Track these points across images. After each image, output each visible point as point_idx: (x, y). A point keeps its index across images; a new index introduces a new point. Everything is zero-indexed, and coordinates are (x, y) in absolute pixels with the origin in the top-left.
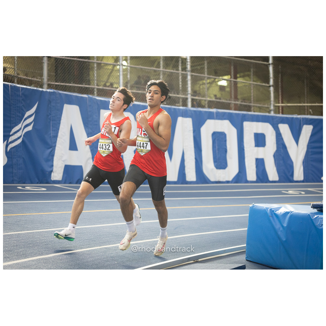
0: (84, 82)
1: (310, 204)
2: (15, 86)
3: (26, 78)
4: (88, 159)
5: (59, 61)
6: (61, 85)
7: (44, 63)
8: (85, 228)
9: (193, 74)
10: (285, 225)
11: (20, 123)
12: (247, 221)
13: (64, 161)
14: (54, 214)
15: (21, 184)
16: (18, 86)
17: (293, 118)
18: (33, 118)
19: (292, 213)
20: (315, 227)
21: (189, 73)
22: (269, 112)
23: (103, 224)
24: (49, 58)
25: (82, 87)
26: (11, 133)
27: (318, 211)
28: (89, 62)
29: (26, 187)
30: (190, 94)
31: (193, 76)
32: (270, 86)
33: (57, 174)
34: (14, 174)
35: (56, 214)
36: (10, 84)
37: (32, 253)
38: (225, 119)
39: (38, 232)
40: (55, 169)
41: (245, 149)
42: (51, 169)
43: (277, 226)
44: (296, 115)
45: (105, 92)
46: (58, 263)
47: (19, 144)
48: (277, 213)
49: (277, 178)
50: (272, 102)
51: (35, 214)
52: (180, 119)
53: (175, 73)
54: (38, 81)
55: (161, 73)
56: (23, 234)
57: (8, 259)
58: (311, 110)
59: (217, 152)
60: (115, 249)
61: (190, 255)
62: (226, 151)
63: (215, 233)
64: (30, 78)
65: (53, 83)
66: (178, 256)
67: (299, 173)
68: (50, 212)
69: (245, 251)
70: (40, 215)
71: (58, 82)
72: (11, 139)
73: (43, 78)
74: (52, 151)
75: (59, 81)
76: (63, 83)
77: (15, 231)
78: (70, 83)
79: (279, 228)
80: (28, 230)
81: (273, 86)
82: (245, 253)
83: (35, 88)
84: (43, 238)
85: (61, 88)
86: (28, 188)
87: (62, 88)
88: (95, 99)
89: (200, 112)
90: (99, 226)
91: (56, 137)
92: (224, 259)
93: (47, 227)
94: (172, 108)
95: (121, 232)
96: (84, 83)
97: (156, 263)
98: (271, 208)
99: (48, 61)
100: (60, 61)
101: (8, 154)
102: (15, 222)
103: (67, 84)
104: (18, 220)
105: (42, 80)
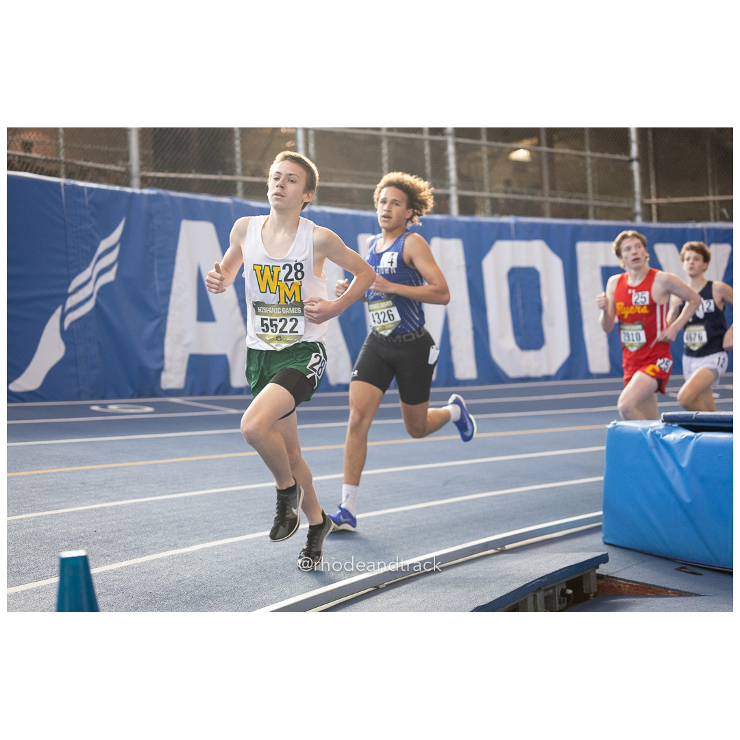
0: (219, 169)
2: (74, 186)
4: (239, 340)
6: (170, 179)
8: (254, 489)
9: (461, 140)
10: (684, 464)
11: (87, 266)
12: (603, 463)
13: (187, 346)
14: (181, 462)
15: (96, 399)
16: (81, 184)
17: (685, 230)
18: (115, 253)
19: (698, 439)
21: (450, 140)
22: (632, 218)
25: (215, 181)
26: (71, 289)
29: (110, 407)
30: (454, 185)
31: (461, 145)
32: (631, 161)
33: (174, 376)
34: (80, 379)
35: (185, 461)
36: (62, 180)
37: (156, 543)
38: (535, 238)
39: (157, 501)
40: (168, 364)
41: (583, 303)
42: (156, 366)
43: (669, 468)
44: (693, 221)
47: (88, 313)
48: (667, 440)
50: (638, 197)
51: (142, 463)
52: (436, 243)
54: (120, 172)
55: (385, 142)
57: (109, 558)
58: (725, 210)
59: (520, 311)
61: (485, 537)
62: (539, 309)
63: (533, 490)
64: (102, 166)
65: (152, 174)
66: (460, 541)
69: (600, 527)
71: (163, 172)
72: (71, 302)
73: (129, 163)
74: (159, 325)
75: (165, 169)
76: (174, 172)
77: (108, 501)
78: (190, 172)
79: (673, 474)
80: (135, 498)
81: (638, 159)
82: (601, 530)
83: (117, 188)
84: (171, 514)
85: (170, 184)
86: (113, 408)
87: (173, 184)
88: (249, 206)
89: (480, 224)
91: (167, 293)
92: (559, 544)
93: (172, 491)
96: (220, 171)
98: (655, 428)
101: (66, 335)
102: (103, 483)
103: (184, 176)
104: (109, 478)
105: (127, 169)
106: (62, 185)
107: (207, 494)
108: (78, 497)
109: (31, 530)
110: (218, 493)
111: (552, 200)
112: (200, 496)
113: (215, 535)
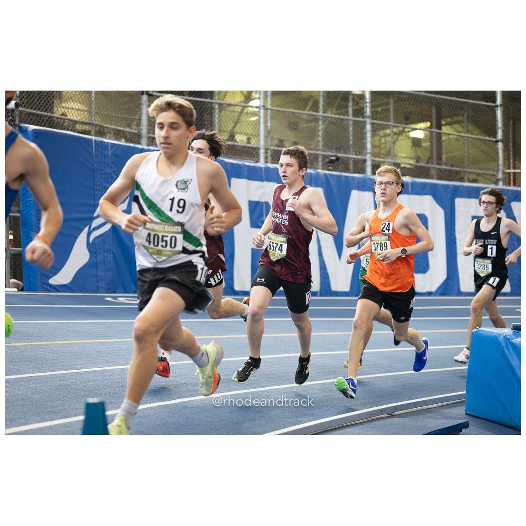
2: (101, 142)
3: (116, 127)
7: (142, 104)
9: (375, 121)
15: (109, 293)
16: (106, 141)
21: (368, 121)
22: (496, 182)
23: (243, 357)
24: (151, 97)
26: (95, 215)
28: (212, 103)
29: (118, 299)
30: (369, 153)
31: (375, 125)
32: (497, 142)
34: (99, 278)
36: (93, 138)
38: (425, 194)
41: (458, 241)
45: (236, 150)
47: (107, 232)
48: (515, 343)
50: (501, 167)
52: (355, 194)
53: (346, 119)
54: (133, 133)
55: (321, 119)
64: (121, 128)
66: (363, 406)
69: (464, 401)
72: (95, 223)
73: (141, 127)
77: (115, 365)
81: (502, 141)
82: (464, 404)
83: (132, 145)
86: (121, 300)
90: (238, 360)
94: (342, 176)
95: (272, 369)
98: (506, 334)
99: (149, 100)
101: (90, 246)
102: (112, 352)
104: (117, 349)
105: (139, 132)
106: (93, 140)
107: (185, 364)
108: (95, 361)
109: (61, 383)
111: (438, 166)
113: (190, 393)
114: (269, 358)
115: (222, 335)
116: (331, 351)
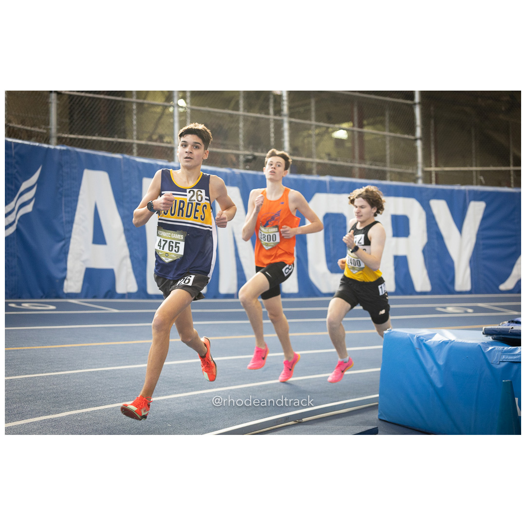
0: (116, 134)
1: (481, 329)
3: (23, 127)
4: (124, 258)
5: (75, 101)
6: (79, 139)
7: (50, 103)
8: (119, 370)
9: (293, 120)
10: (441, 363)
11: (12, 200)
12: (380, 357)
13: (84, 262)
14: (68, 347)
15: (14, 299)
16: (10, 140)
17: (452, 191)
18: (33, 192)
19: (452, 344)
20: (489, 365)
24: (60, 95)
25: (113, 142)
27: (494, 339)
28: (124, 102)
29: (23, 305)
31: (293, 124)
32: (416, 140)
33: (73, 283)
35: (71, 347)
37: (33, 411)
38: (344, 193)
39: (43, 377)
40: (69, 274)
42: (63, 275)
43: (429, 364)
44: (458, 184)
45: (150, 150)
46: (75, 426)
48: (428, 343)
49: (428, 287)
50: (420, 165)
51: (38, 347)
53: (263, 118)
54: (41, 133)
55: (241, 119)
56: (19, 380)
58: (482, 178)
59: (331, 245)
60: (168, 403)
61: (288, 412)
64: (29, 128)
65: (66, 136)
66: (269, 414)
67: (463, 279)
68: (62, 344)
69: (377, 405)
70: (45, 349)
71: (74, 134)
73: (50, 127)
74: (64, 245)
75: (76, 132)
76: (82, 135)
78: (94, 135)
79: (432, 369)
80: (27, 374)
81: (421, 139)
82: (377, 408)
83: (37, 144)
84: (51, 387)
85: (79, 143)
86: (26, 305)
87: (81, 143)
88: (135, 161)
89: (304, 181)
91: (71, 222)
92: (344, 418)
93: (57, 369)
96: (116, 136)
97: (234, 425)
98: (419, 335)
99: (58, 99)
100: (78, 101)
103: (89, 137)
105: (48, 131)
107: (83, 373)
110: (91, 372)
111: (360, 165)
112: (77, 374)
113: (81, 405)
114: (175, 365)
115: (127, 341)
116: (242, 355)
